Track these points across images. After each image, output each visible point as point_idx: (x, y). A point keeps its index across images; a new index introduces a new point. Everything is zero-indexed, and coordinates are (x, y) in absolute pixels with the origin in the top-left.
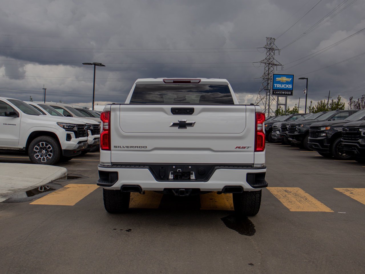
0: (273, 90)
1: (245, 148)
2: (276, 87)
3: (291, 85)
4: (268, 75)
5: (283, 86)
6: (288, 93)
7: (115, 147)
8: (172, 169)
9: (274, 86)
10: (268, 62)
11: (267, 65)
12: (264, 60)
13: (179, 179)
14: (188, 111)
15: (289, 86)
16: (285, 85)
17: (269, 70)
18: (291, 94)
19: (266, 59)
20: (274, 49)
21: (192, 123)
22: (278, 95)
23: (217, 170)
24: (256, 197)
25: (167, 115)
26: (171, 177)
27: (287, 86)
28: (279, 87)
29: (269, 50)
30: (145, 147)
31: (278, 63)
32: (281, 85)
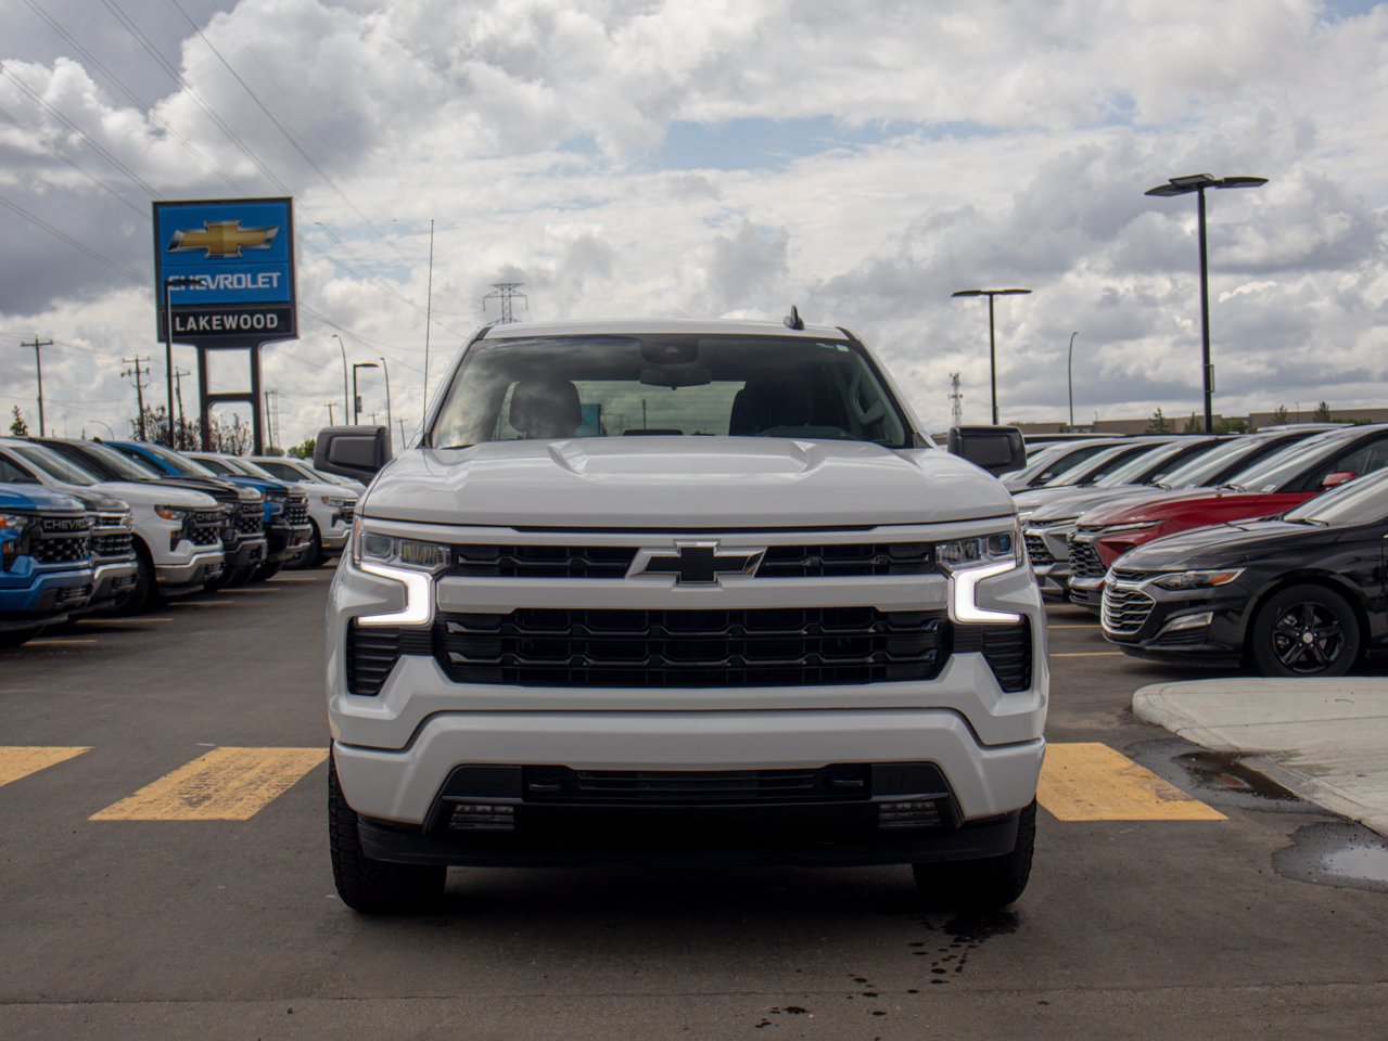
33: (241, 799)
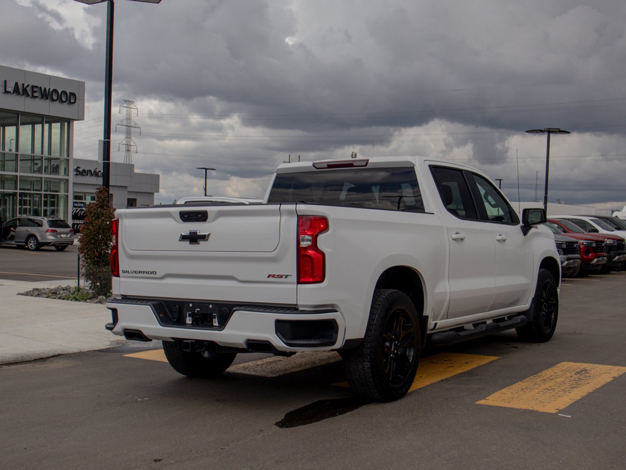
1: (282, 277)
7: (124, 272)
8: (189, 309)
13: (200, 324)
14: (199, 216)
21: (206, 235)
23: (236, 313)
24: (364, 367)
25: (176, 223)
26: (189, 321)
30: (154, 273)
33: (562, 371)
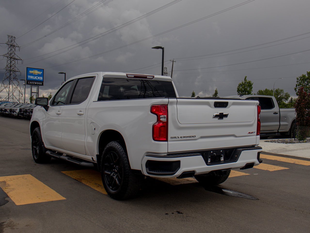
0: (27, 80)
1: (252, 133)
2: (29, 78)
3: (42, 77)
4: (10, 67)
5: (35, 78)
6: (39, 83)
7: (172, 138)
8: (210, 154)
9: (27, 77)
10: (10, 56)
11: (10, 59)
12: (6, 54)
15: (40, 78)
16: (37, 77)
17: (11, 63)
18: (42, 85)
19: (8, 53)
20: (15, 46)
22: (31, 85)
26: (209, 160)
27: (39, 78)
28: (32, 78)
29: (10, 46)
30: (194, 137)
31: (18, 58)
32: (33, 77)
